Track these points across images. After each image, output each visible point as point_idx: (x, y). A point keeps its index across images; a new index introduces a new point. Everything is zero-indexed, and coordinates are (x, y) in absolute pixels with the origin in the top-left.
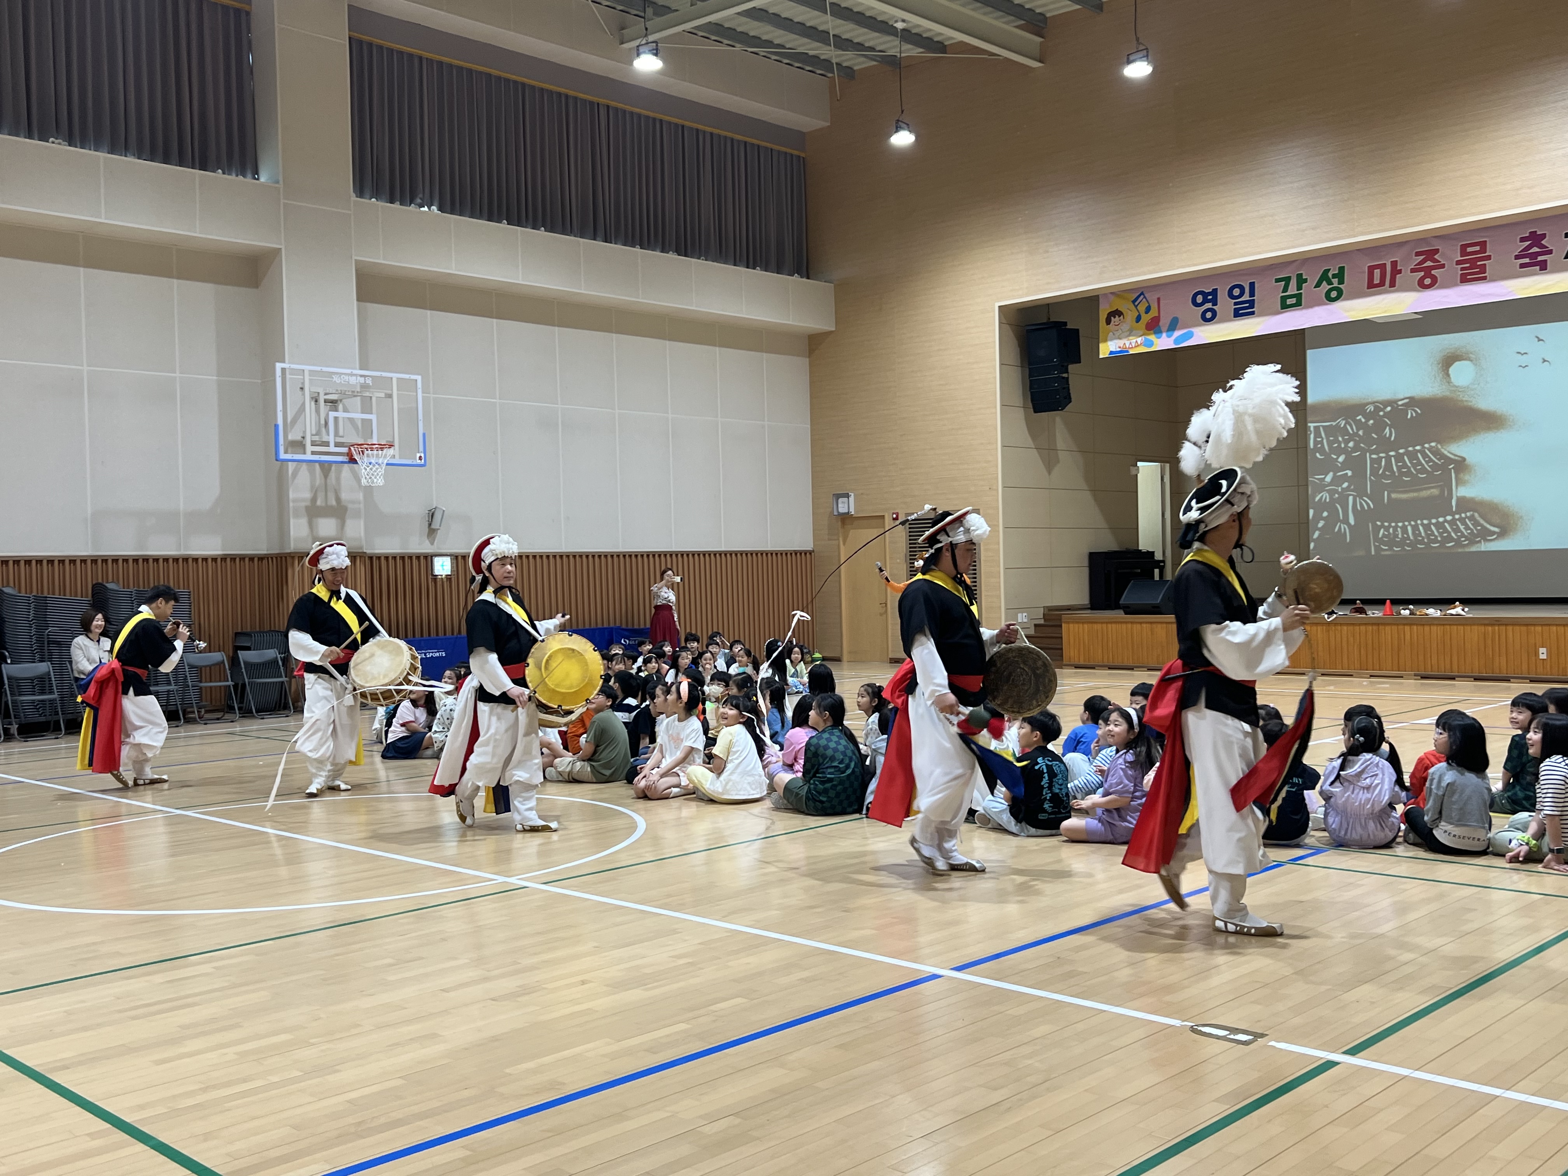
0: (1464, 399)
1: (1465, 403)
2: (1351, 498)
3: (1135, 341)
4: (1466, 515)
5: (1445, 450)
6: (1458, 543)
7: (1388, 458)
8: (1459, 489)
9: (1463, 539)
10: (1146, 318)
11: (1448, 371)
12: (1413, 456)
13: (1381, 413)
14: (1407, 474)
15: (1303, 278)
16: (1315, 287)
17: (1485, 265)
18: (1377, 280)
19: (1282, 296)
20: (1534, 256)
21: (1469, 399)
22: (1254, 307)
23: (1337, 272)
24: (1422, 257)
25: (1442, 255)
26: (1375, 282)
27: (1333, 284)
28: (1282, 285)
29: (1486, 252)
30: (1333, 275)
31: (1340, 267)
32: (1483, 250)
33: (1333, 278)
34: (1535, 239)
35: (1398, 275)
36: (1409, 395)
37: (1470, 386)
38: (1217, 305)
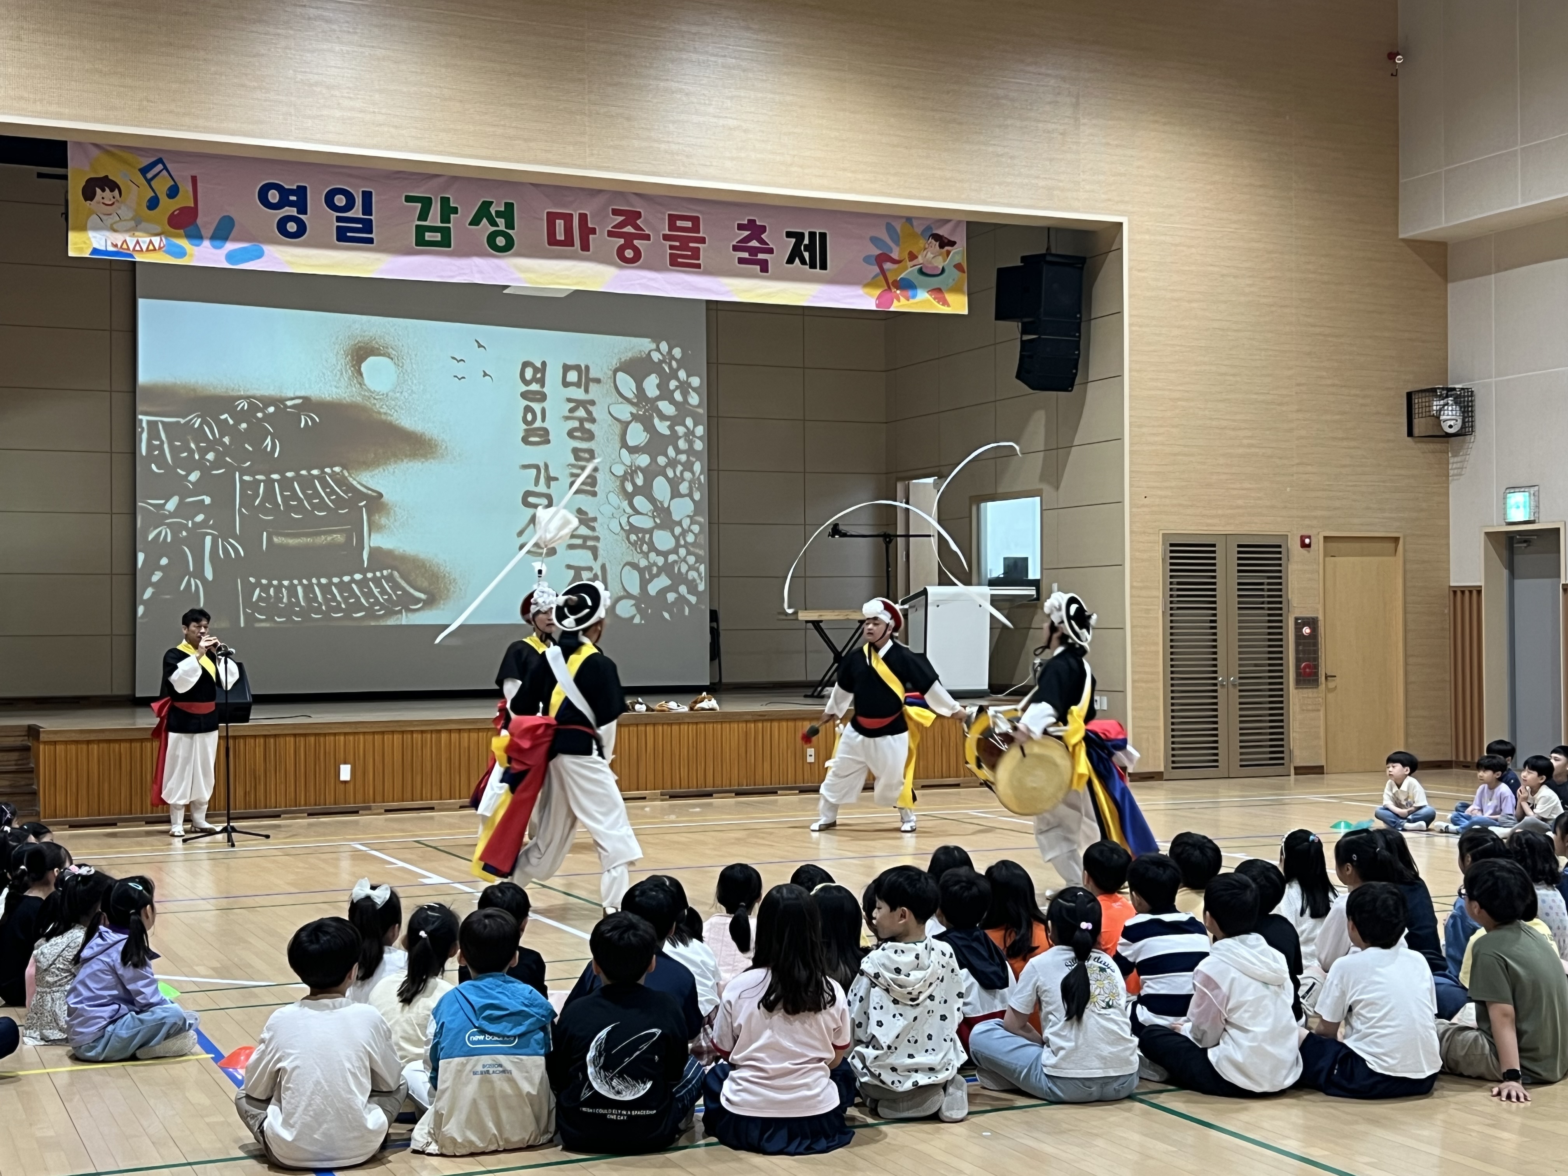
0: (382, 410)
1: (383, 417)
2: (208, 540)
3: (148, 240)
4: (382, 574)
5: (354, 479)
6: (370, 613)
7: (269, 483)
8: (372, 537)
9: (377, 608)
10: (168, 206)
11: (360, 368)
12: (308, 482)
13: (260, 415)
14: (295, 509)
15: (452, 205)
16: (470, 224)
17: (698, 248)
18: (560, 236)
19: (417, 226)
20: (754, 251)
21: (389, 411)
22: (371, 232)
23: (503, 209)
24: (621, 218)
25: (646, 222)
26: (558, 238)
27: (498, 226)
28: (416, 207)
29: (699, 232)
30: (496, 212)
31: (506, 204)
32: (696, 228)
33: (497, 217)
34: (755, 230)
35: (591, 236)
36: (302, 393)
37: (390, 394)
38: (306, 213)
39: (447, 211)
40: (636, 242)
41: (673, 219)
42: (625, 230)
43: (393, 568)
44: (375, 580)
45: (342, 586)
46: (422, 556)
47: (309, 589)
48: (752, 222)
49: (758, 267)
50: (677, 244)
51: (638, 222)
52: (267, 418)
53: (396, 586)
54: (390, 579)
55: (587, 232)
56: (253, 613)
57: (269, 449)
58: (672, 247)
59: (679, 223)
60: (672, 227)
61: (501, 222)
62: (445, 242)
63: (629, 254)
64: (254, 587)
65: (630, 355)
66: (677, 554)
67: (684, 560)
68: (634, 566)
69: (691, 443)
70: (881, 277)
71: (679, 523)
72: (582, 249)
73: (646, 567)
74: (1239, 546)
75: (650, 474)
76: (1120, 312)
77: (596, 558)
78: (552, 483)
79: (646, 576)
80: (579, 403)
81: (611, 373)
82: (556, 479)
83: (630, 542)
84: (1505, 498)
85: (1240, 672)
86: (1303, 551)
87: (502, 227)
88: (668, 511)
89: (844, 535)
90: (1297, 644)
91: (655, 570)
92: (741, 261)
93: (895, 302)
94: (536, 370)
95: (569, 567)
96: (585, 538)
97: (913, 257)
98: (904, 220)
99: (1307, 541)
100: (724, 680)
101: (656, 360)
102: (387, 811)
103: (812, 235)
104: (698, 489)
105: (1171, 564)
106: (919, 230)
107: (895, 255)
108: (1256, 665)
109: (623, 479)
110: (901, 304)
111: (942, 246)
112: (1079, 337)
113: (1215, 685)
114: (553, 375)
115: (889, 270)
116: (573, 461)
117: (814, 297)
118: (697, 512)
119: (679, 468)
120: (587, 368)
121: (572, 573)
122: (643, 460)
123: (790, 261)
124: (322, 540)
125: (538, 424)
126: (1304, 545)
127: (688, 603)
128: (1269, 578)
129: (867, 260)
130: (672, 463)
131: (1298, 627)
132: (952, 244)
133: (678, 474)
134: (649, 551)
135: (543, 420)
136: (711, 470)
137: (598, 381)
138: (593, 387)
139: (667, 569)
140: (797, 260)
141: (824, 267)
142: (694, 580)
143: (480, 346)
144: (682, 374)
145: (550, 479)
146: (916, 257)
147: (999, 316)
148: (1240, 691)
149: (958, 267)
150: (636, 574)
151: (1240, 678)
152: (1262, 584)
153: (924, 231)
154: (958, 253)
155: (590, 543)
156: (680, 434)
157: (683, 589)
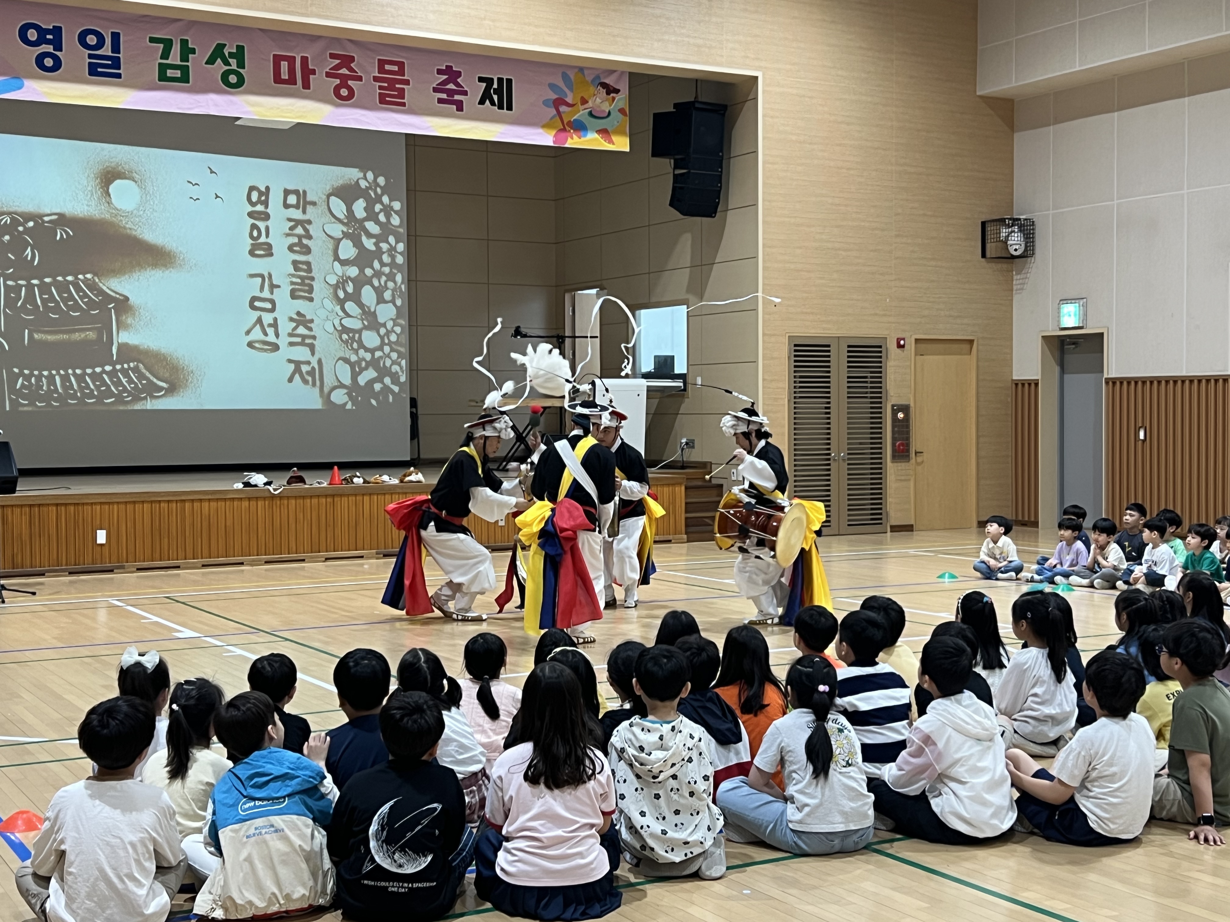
0: (127, 226)
1: (128, 231)
4: (129, 366)
5: (104, 285)
6: (120, 399)
7: (30, 288)
8: (120, 334)
9: (125, 395)
11: (108, 189)
12: (63, 288)
13: (21, 229)
15: (190, 46)
16: (206, 63)
17: (403, 89)
18: (285, 76)
19: (160, 64)
20: (451, 93)
21: (133, 227)
22: (119, 68)
23: (235, 51)
24: (338, 61)
25: (359, 65)
26: (283, 77)
27: (230, 65)
28: (159, 47)
29: (404, 75)
30: (229, 53)
31: (237, 46)
32: (401, 72)
33: (230, 57)
34: (452, 75)
35: (311, 76)
36: (58, 211)
37: (135, 212)
38: (61, 50)
39: (186, 51)
40: (350, 83)
41: (382, 63)
42: (340, 72)
43: (139, 361)
44: (123, 371)
45: (95, 377)
46: (163, 351)
47: (65, 379)
48: (449, 68)
49: (455, 107)
50: (386, 85)
51: (352, 65)
52: (27, 231)
53: (141, 376)
54: (136, 370)
55: (307, 72)
56: (17, 400)
57: (29, 258)
58: (380, 88)
59: (387, 67)
60: (381, 70)
61: (233, 62)
62: (185, 78)
63: (344, 92)
64: (18, 376)
65: (341, 182)
66: (383, 350)
67: (388, 356)
68: (346, 361)
69: (393, 257)
70: (558, 118)
71: (384, 325)
72: (304, 88)
73: (356, 362)
74: (849, 346)
75: (360, 282)
76: (756, 152)
77: (313, 354)
78: (275, 290)
79: (356, 369)
80: (298, 222)
81: (324, 197)
82: (279, 287)
83: (342, 340)
84: (1059, 309)
85: (849, 449)
86: (899, 351)
87: (234, 67)
88: (374, 314)
89: (525, 336)
90: (893, 427)
91: (363, 364)
92: (440, 101)
93: (569, 140)
94: (261, 193)
95: (290, 361)
96: (304, 337)
97: (584, 101)
98: (577, 70)
99: (902, 342)
100: (422, 456)
101: (363, 187)
102: (138, 569)
103: (500, 80)
104: (399, 296)
105: (795, 361)
106: (589, 78)
107: (569, 100)
108: (861, 444)
109: (336, 287)
110: (574, 142)
111: (608, 93)
112: (721, 172)
113: (829, 459)
114: (276, 199)
115: (564, 112)
116: (293, 272)
117: (502, 133)
118: (399, 315)
119: (384, 278)
120: (305, 192)
121: (292, 367)
122: (353, 271)
123: (482, 102)
124: (77, 336)
125: (263, 239)
126: (900, 346)
127: (392, 392)
128: (871, 372)
129: (546, 103)
130: (378, 274)
131: (895, 413)
132: (617, 91)
133: (383, 283)
134: (359, 348)
135: (267, 236)
136: (411, 281)
137: (314, 204)
138: (309, 208)
139: (374, 363)
140: (487, 102)
141: (510, 108)
142: (397, 373)
143: (212, 172)
144: (385, 199)
145: (273, 287)
146: (587, 102)
147: (654, 155)
148: (849, 464)
149: (622, 111)
150: (348, 367)
151: (849, 454)
152: (866, 377)
153: (593, 81)
154: (622, 99)
155: (308, 341)
156: (384, 250)
157: (387, 380)
